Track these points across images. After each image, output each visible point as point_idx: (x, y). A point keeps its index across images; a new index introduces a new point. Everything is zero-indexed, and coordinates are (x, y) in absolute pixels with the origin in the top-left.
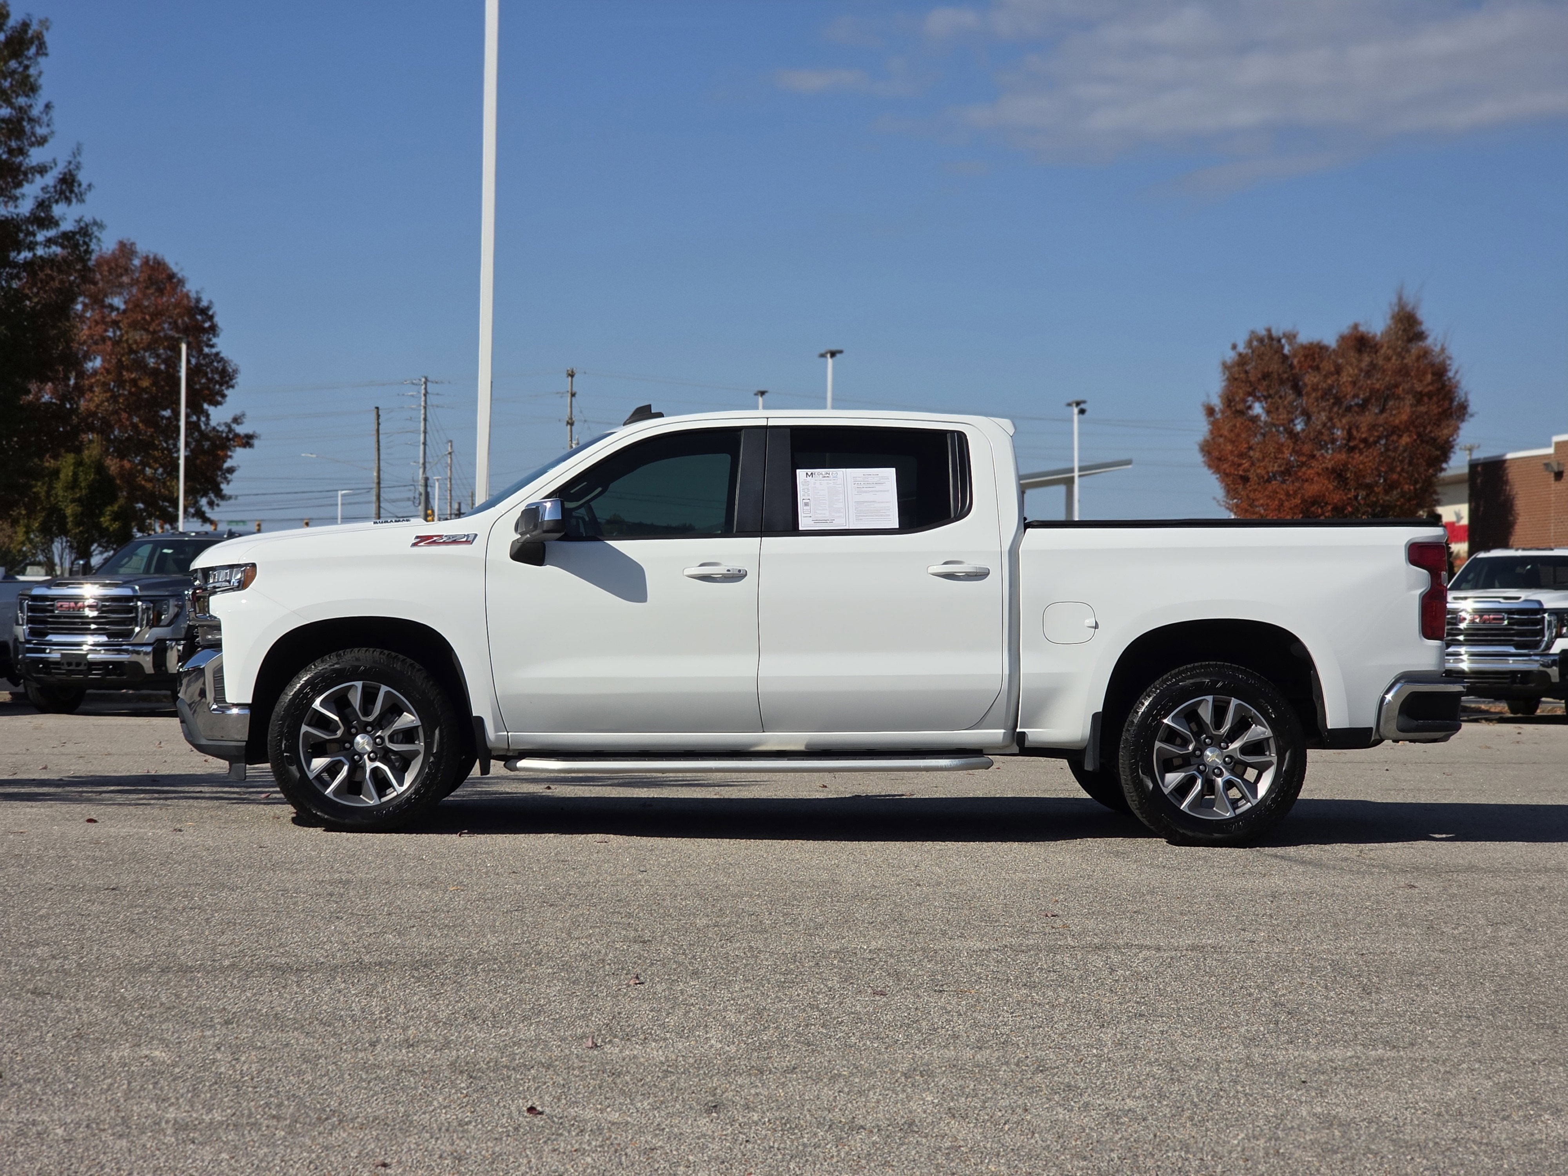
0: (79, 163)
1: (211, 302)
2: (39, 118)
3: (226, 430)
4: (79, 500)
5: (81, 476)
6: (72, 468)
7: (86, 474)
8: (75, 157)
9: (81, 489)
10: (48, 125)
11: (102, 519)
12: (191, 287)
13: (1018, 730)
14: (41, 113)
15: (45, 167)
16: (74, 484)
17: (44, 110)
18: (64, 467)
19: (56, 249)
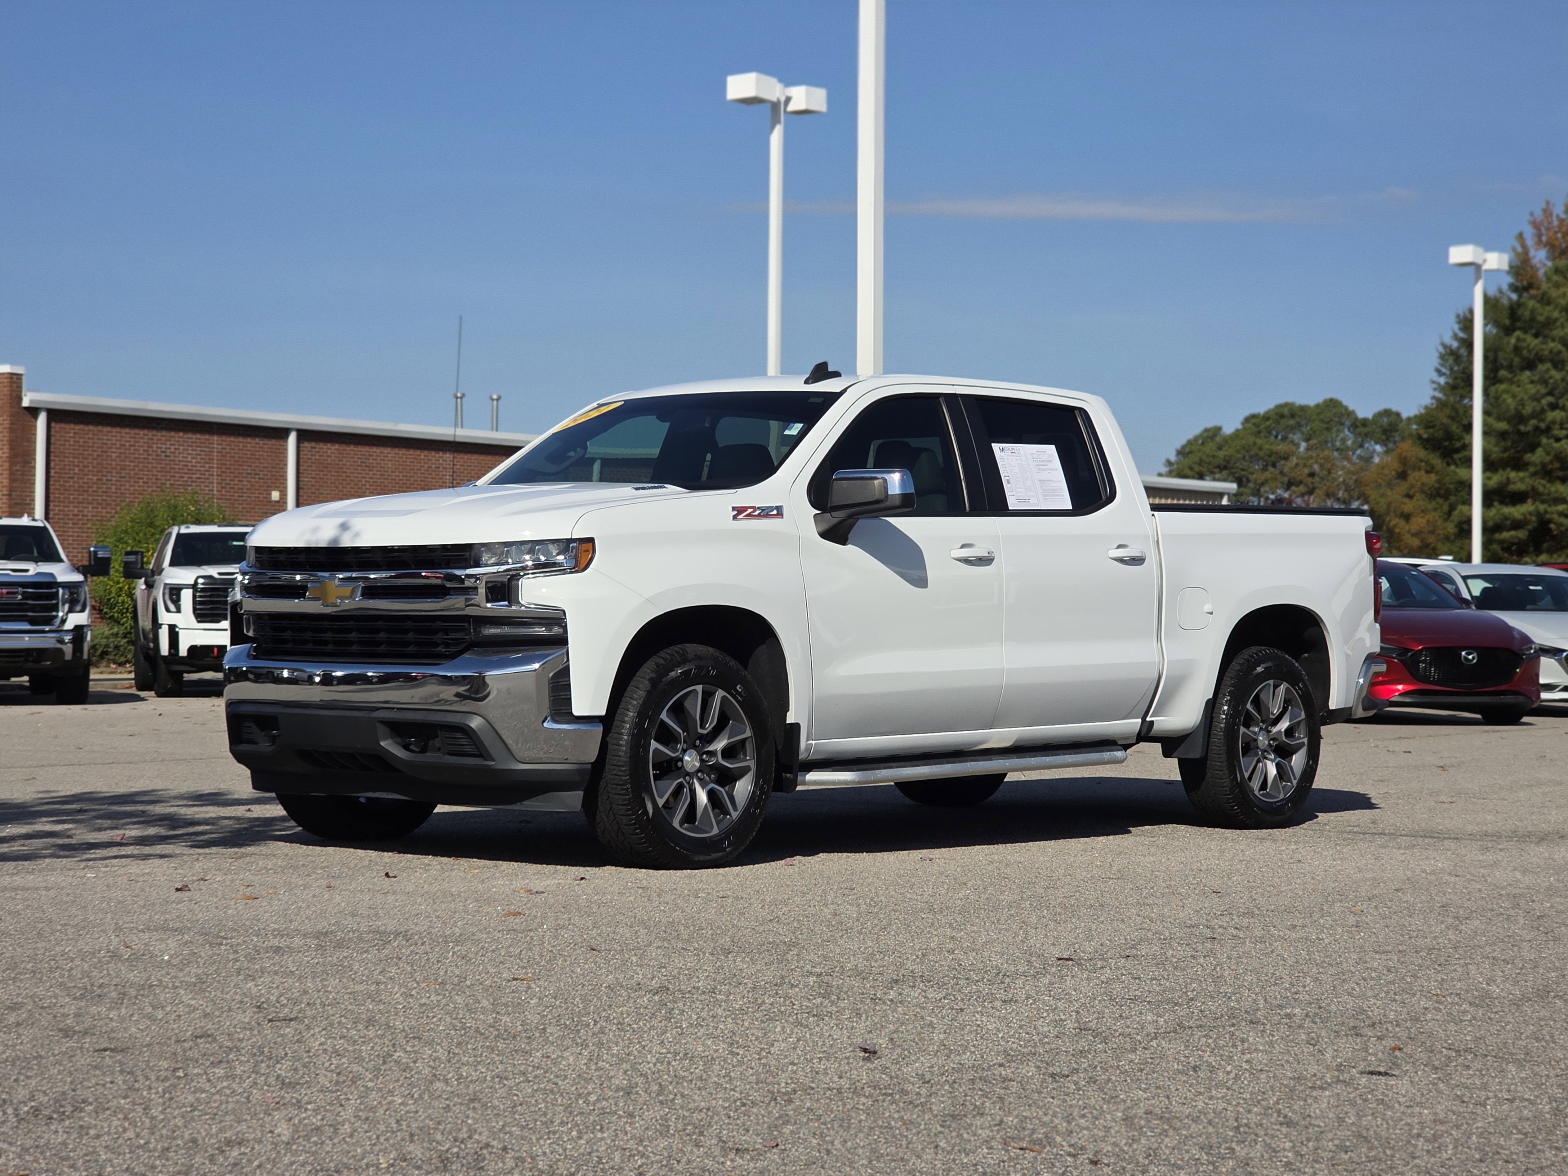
13: (1148, 719)
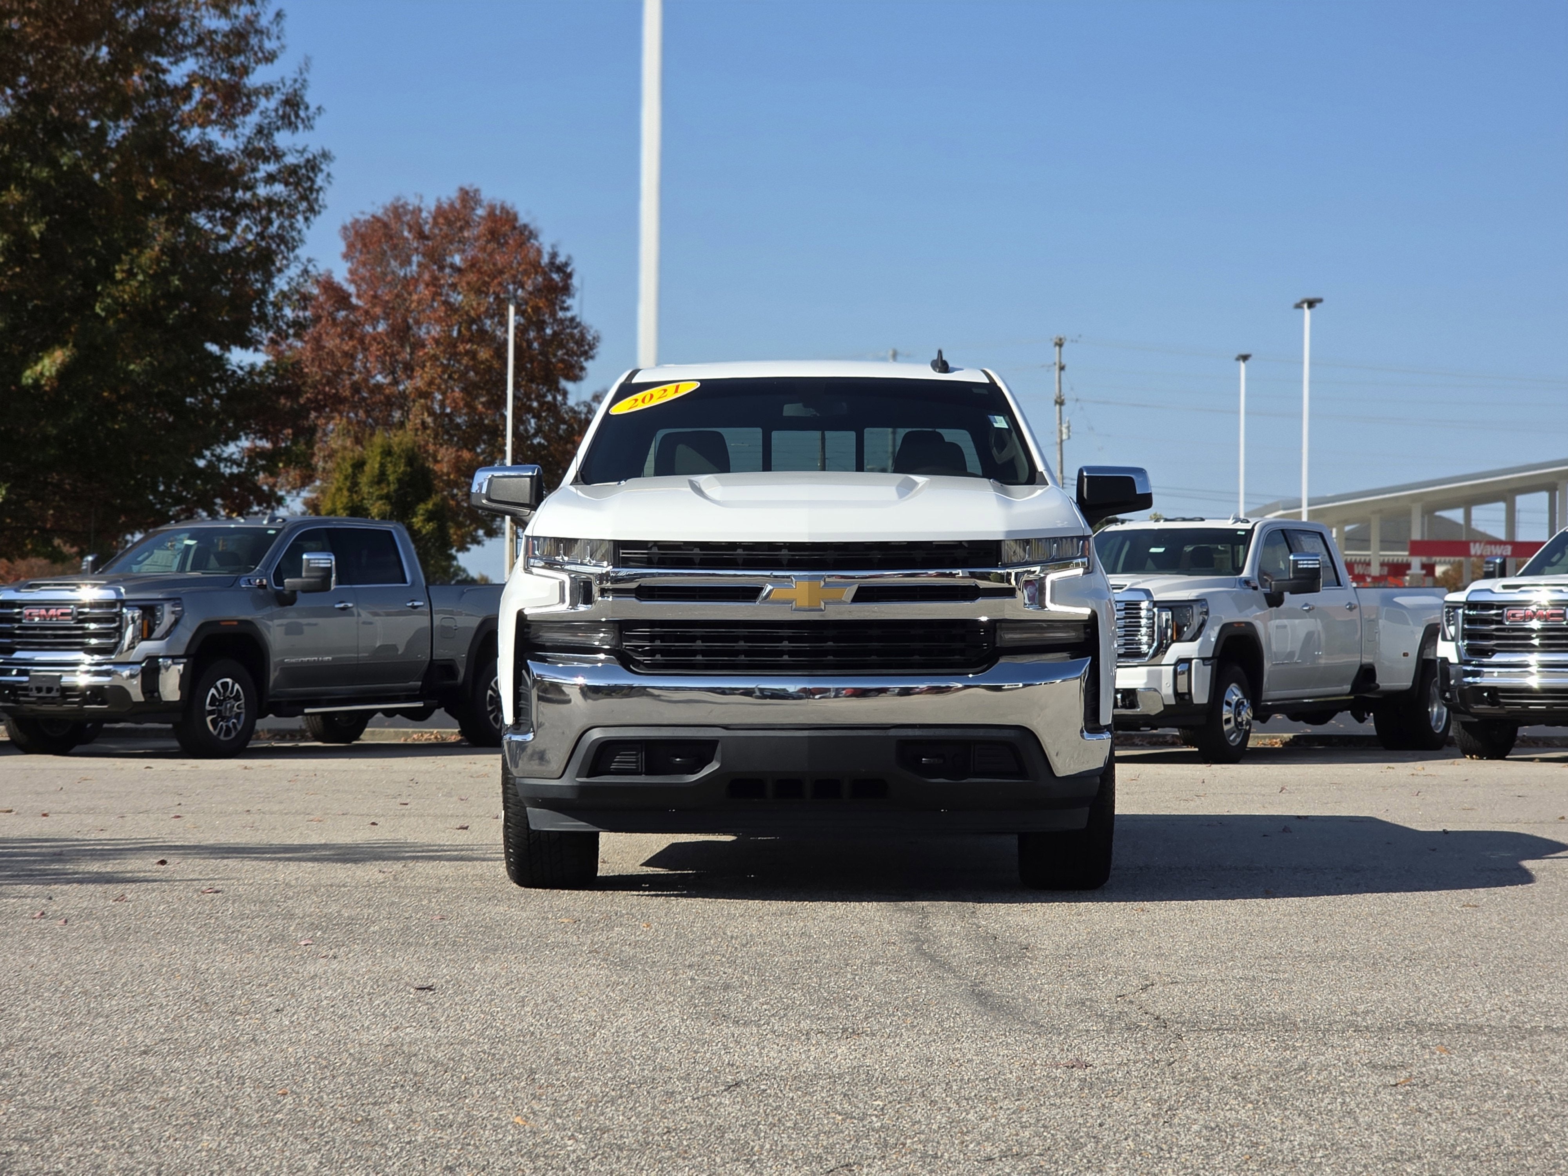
0: (305, 81)
1: (569, 257)
2: (268, 29)
3: (585, 410)
4: (387, 497)
5: (390, 469)
6: (378, 459)
7: (395, 465)
8: (301, 73)
9: (388, 484)
10: (278, 38)
11: (414, 520)
12: (546, 242)
14: (271, 23)
15: (271, 88)
16: (381, 478)
17: (275, 19)
18: (370, 458)
19: (279, 188)
